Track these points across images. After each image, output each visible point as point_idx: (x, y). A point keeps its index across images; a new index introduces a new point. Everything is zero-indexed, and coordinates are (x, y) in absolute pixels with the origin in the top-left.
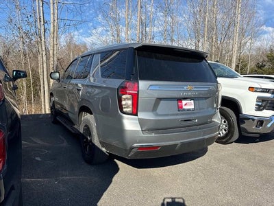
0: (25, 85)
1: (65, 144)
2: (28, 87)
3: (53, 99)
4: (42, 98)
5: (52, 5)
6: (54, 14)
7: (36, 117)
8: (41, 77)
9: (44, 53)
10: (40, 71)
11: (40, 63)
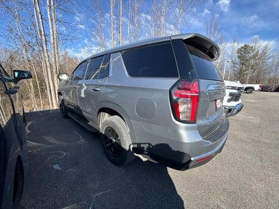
0: (32, 85)
1: (82, 141)
2: (35, 86)
3: (62, 97)
4: (49, 95)
5: (50, 20)
6: (52, 28)
7: (46, 113)
8: (46, 79)
9: (47, 60)
10: (45, 74)
11: (44, 68)
